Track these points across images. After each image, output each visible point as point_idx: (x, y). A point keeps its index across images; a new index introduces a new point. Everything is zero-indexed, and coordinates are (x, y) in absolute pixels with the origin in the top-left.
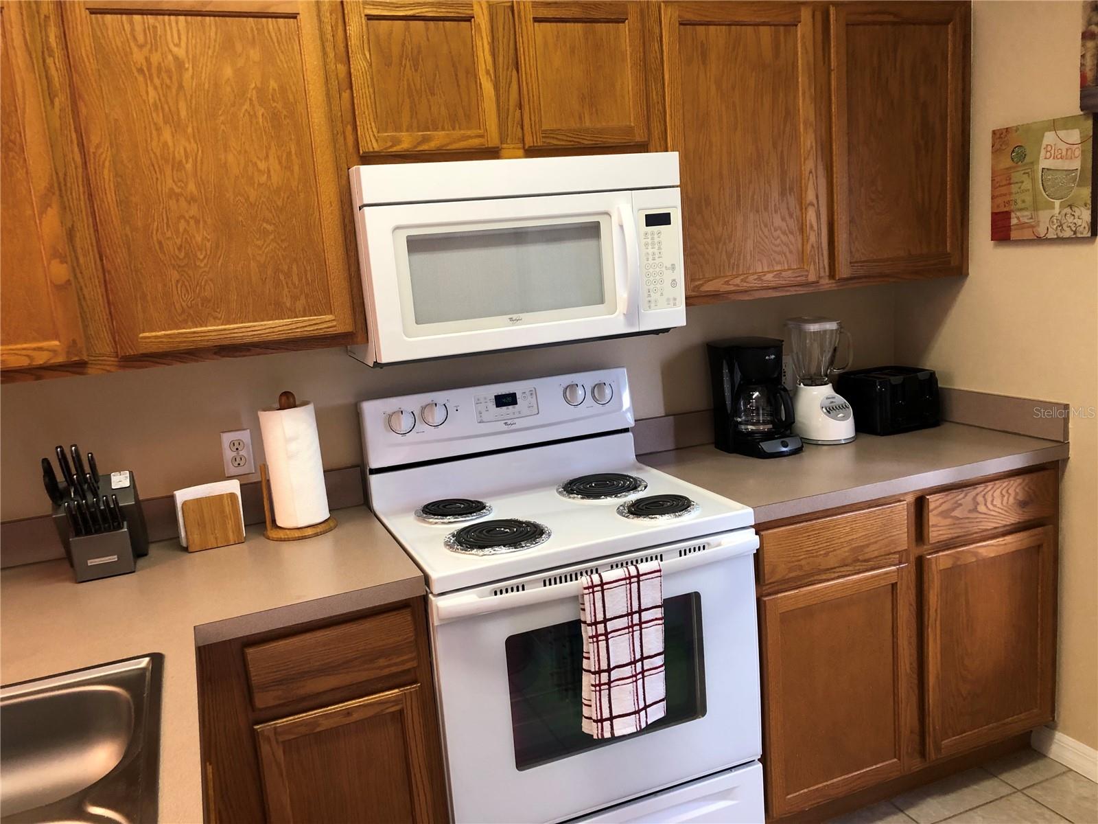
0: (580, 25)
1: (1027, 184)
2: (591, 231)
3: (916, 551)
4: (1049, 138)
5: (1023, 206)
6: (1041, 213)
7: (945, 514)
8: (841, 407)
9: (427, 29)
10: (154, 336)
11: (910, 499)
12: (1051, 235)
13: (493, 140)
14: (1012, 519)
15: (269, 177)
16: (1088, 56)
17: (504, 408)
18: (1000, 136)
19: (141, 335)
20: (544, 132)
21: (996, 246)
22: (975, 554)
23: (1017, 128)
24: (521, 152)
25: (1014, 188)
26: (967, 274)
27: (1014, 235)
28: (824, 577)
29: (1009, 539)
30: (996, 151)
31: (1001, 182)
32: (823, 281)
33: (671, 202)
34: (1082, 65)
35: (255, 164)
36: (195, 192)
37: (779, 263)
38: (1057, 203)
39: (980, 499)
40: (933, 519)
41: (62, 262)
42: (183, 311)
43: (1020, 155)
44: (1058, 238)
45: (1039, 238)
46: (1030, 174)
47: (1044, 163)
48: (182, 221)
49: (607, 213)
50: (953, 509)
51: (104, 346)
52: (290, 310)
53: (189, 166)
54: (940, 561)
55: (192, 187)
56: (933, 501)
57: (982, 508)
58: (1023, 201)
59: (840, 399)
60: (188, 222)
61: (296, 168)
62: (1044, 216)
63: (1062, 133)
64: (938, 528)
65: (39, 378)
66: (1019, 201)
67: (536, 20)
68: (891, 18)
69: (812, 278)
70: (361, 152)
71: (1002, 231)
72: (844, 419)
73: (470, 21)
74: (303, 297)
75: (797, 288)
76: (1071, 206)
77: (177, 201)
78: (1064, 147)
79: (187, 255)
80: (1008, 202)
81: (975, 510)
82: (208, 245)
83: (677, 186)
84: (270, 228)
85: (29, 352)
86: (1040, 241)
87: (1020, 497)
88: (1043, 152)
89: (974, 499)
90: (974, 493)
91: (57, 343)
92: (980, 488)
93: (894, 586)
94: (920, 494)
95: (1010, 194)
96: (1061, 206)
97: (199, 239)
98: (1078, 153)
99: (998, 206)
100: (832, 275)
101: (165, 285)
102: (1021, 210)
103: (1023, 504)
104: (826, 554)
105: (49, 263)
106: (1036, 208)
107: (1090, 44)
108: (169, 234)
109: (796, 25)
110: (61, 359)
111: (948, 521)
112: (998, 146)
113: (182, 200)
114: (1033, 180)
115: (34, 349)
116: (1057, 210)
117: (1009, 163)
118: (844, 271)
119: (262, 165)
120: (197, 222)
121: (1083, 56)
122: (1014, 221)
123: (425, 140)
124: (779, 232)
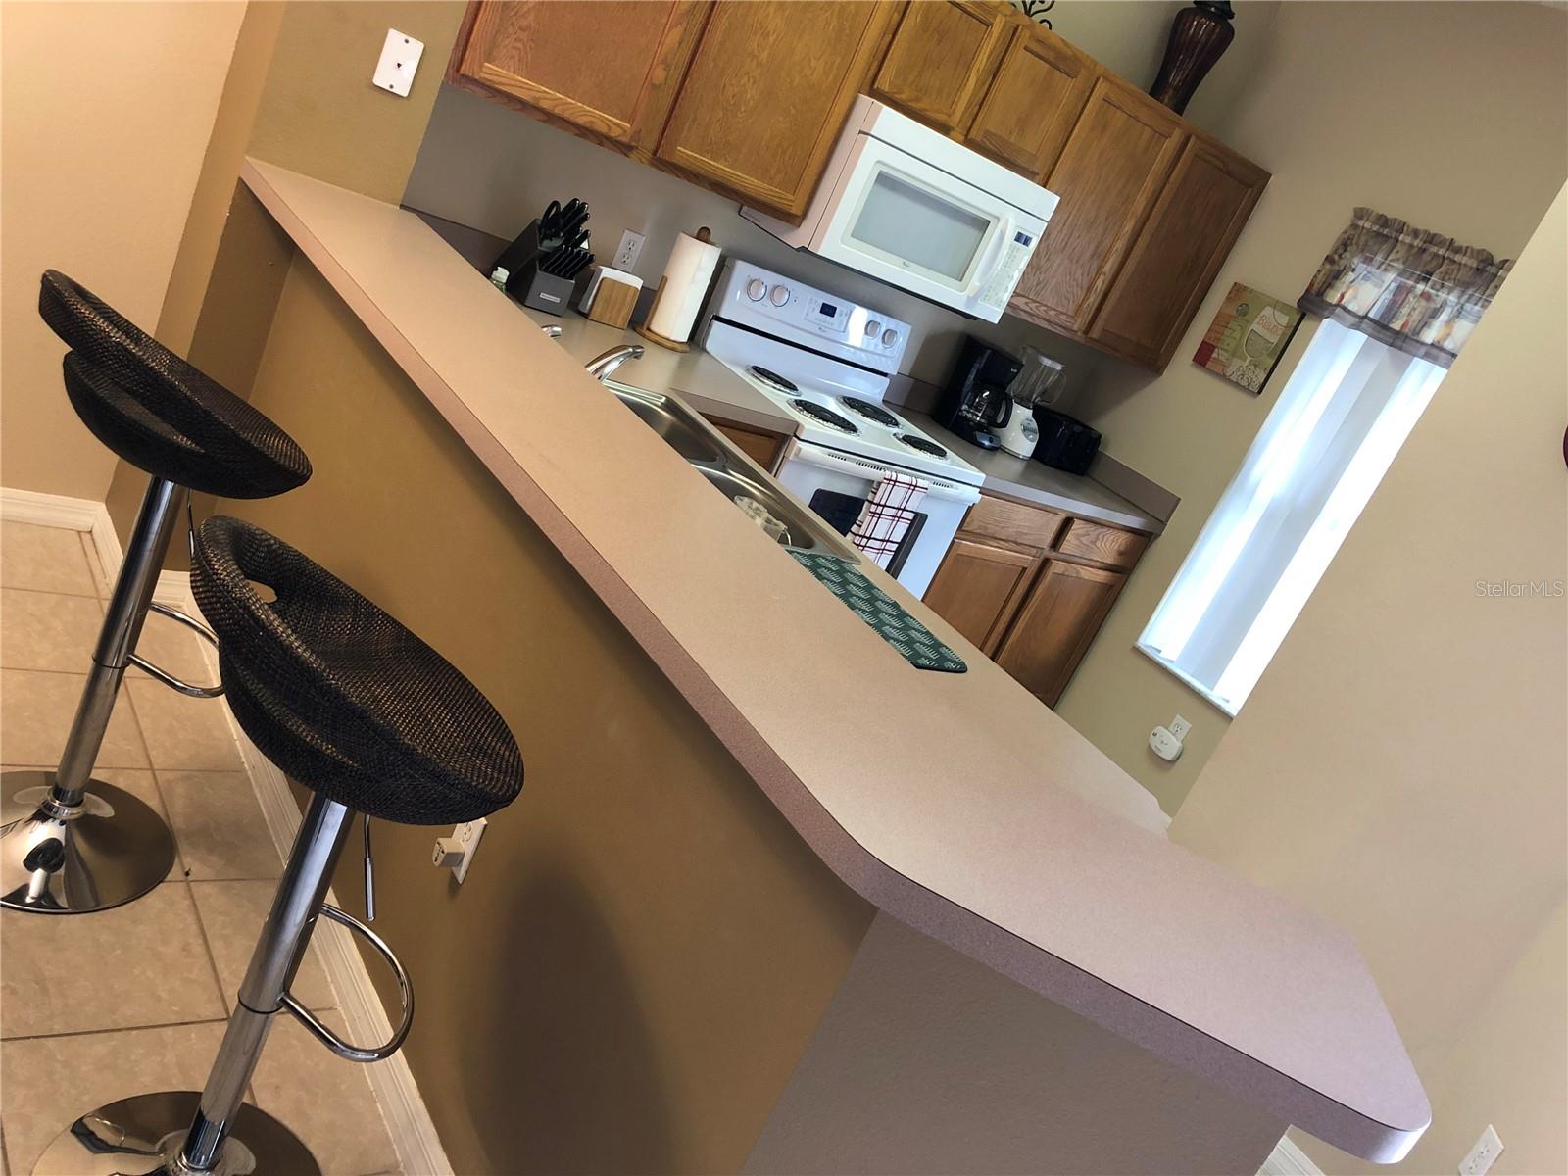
0: (1047, 65)
1: (1237, 335)
2: (982, 225)
3: (1047, 553)
4: (1268, 311)
5: (1226, 348)
6: (1235, 359)
7: (1078, 537)
8: (1033, 431)
9: (961, 17)
10: (685, 153)
11: (1064, 516)
12: (1233, 378)
13: (954, 121)
14: (1110, 560)
15: (812, 75)
16: (1322, 274)
17: (825, 316)
18: (1238, 290)
19: (679, 148)
20: (986, 132)
21: (1192, 365)
22: (1078, 572)
23: (1252, 291)
24: (962, 138)
25: (1227, 332)
26: (1161, 374)
27: (1209, 364)
28: (991, 543)
29: (1101, 573)
30: (1229, 299)
31: (1221, 322)
32: (1079, 334)
33: (1036, 231)
34: (1315, 277)
35: (810, 60)
36: (765, 61)
37: (1063, 306)
38: (1249, 358)
39: (1101, 536)
40: (1070, 537)
41: (665, 69)
42: (711, 143)
43: (1243, 311)
44: (1237, 383)
45: (1224, 376)
46: (1243, 330)
47: (1255, 326)
48: (746, 77)
49: (998, 218)
50: (1083, 536)
51: (649, 143)
52: (771, 179)
53: (772, 39)
54: (1057, 567)
55: (765, 55)
56: (1077, 525)
57: (1098, 544)
58: (1228, 345)
59: (1034, 425)
60: (749, 81)
61: (831, 78)
62: (1236, 362)
63: (1277, 313)
64: (1070, 544)
65: (600, 144)
66: (1226, 343)
67: (1026, 48)
68: (1221, 165)
69: (1075, 328)
70: (875, 87)
71: (1203, 357)
72: (1032, 441)
73: (988, 26)
74: (783, 173)
75: (1060, 329)
76: (1256, 366)
77: (752, 60)
78: (1274, 323)
79: (735, 103)
80: (1219, 339)
81: (1094, 543)
82: (751, 103)
83: (1046, 221)
84: (793, 111)
85: (609, 123)
86: (1224, 378)
87: (1122, 548)
88: (1257, 320)
89: (1099, 534)
90: (1100, 530)
91: (629, 126)
92: (1105, 530)
93: (1024, 569)
94: (1070, 516)
95: (1223, 334)
96: (1250, 363)
97: (749, 96)
98: (1280, 332)
99: (1210, 338)
100: (1086, 332)
101: (710, 118)
102: (1225, 350)
103: (1121, 553)
104: (1003, 528)
105: (657, 65)
106: (1234, 354)
107: (1328, 266)
108: (734, 82)
109: (1167, 138)
110: (625, 140)
111: (1077, 542)
112: (1232, 295)
113: (755, 61)
114: (1243, 334)
115: (616, 124)
116: (1247, 363)
117: (1234, 313)
118: (1095, 334)
119: (813, 64)
120: (754, 83)
121: (1319, 271)
122: (1215, 355)
123: (918, 100)
124: (1075, 283)
